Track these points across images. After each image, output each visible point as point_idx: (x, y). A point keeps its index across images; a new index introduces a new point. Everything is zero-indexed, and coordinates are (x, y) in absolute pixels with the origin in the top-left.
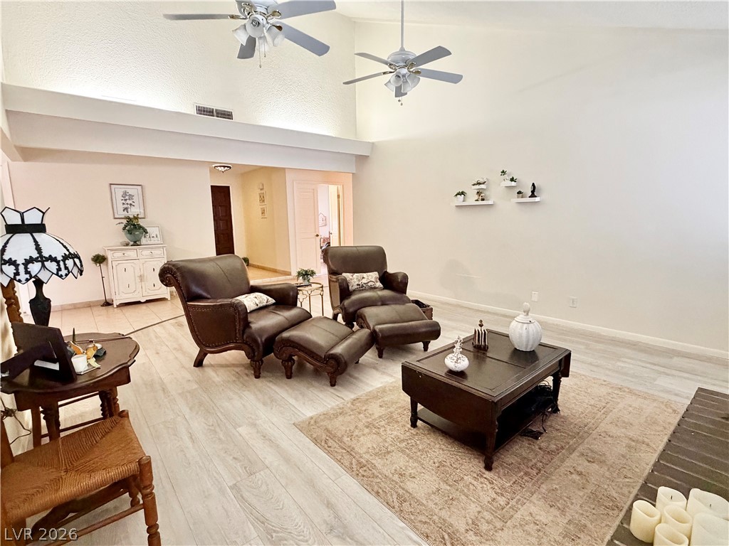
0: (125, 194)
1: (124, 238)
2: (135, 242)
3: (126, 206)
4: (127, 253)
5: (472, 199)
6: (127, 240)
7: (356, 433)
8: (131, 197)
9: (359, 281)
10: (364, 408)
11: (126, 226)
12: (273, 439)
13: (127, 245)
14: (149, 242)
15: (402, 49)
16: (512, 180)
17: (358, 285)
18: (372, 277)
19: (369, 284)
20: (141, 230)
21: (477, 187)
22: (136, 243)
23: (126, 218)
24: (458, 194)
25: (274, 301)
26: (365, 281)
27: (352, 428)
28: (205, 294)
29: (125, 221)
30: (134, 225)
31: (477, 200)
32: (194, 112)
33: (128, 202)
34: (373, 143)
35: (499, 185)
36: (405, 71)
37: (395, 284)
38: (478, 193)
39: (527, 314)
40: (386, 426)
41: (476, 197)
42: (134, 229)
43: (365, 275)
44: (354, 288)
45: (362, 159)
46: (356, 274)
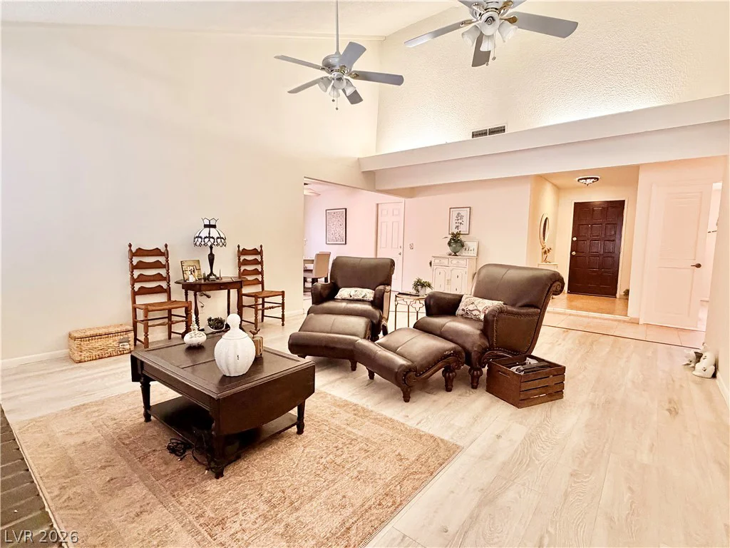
0: (458, 214)
2: (455, 253)
3: (457, 224)
4: (442, 260)
6: (450, 251)
8: (462, 217)
11: (450, 240)
13: (450, 255)
14: (467, 254)
20: (461, 244)
22: (455, 255)
29: (450, 236)
32: (471, 136)
33: (460, 221)
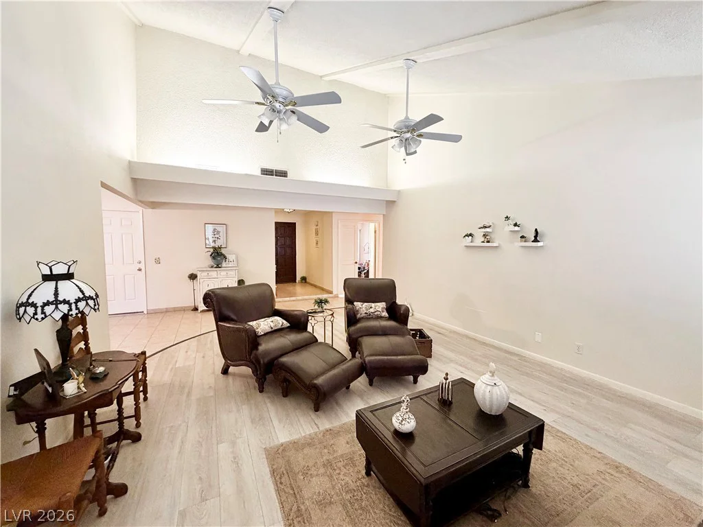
0: (215, 229)
1: (210, 262)
2: (217, 265)
3: (214, 239)
4: (210, 273)
5: (479, 240)
6: (213, 264)
7: (313, 471)
8: (218, 233)
9: (367, 310)
10: (332, 442)
11: (212, 254)
12: (240, 462)
13: (212, 267)
14: (228, 265)
15: (407, 118)
16: (515, 225)
17: (366, 313)
18: (379, 307)
19: (376, 314)
20: (222, 257)
21: (483, 230)
22: (218, 267)
23: (213, 247)
24: (466, 235)
25: (289, 325)
26: (372, 310)
27: (311, 464)
28: (234, 317)
29: (212, 250)
30: (217, 253)
31: (483, 242)
32: (258, 173)
33: (217, 236)
34: (399, 191)
35: (503, 229)
36: (408, 135)
37: (398, 314)
38: (484, 235)
39: (493, 376)
40: (342, 468)
41: (483, 239)
42: (218, 256)
43: (373, 305)
44: (362, 316)
45: (390, 204)
46: (366, 304)
